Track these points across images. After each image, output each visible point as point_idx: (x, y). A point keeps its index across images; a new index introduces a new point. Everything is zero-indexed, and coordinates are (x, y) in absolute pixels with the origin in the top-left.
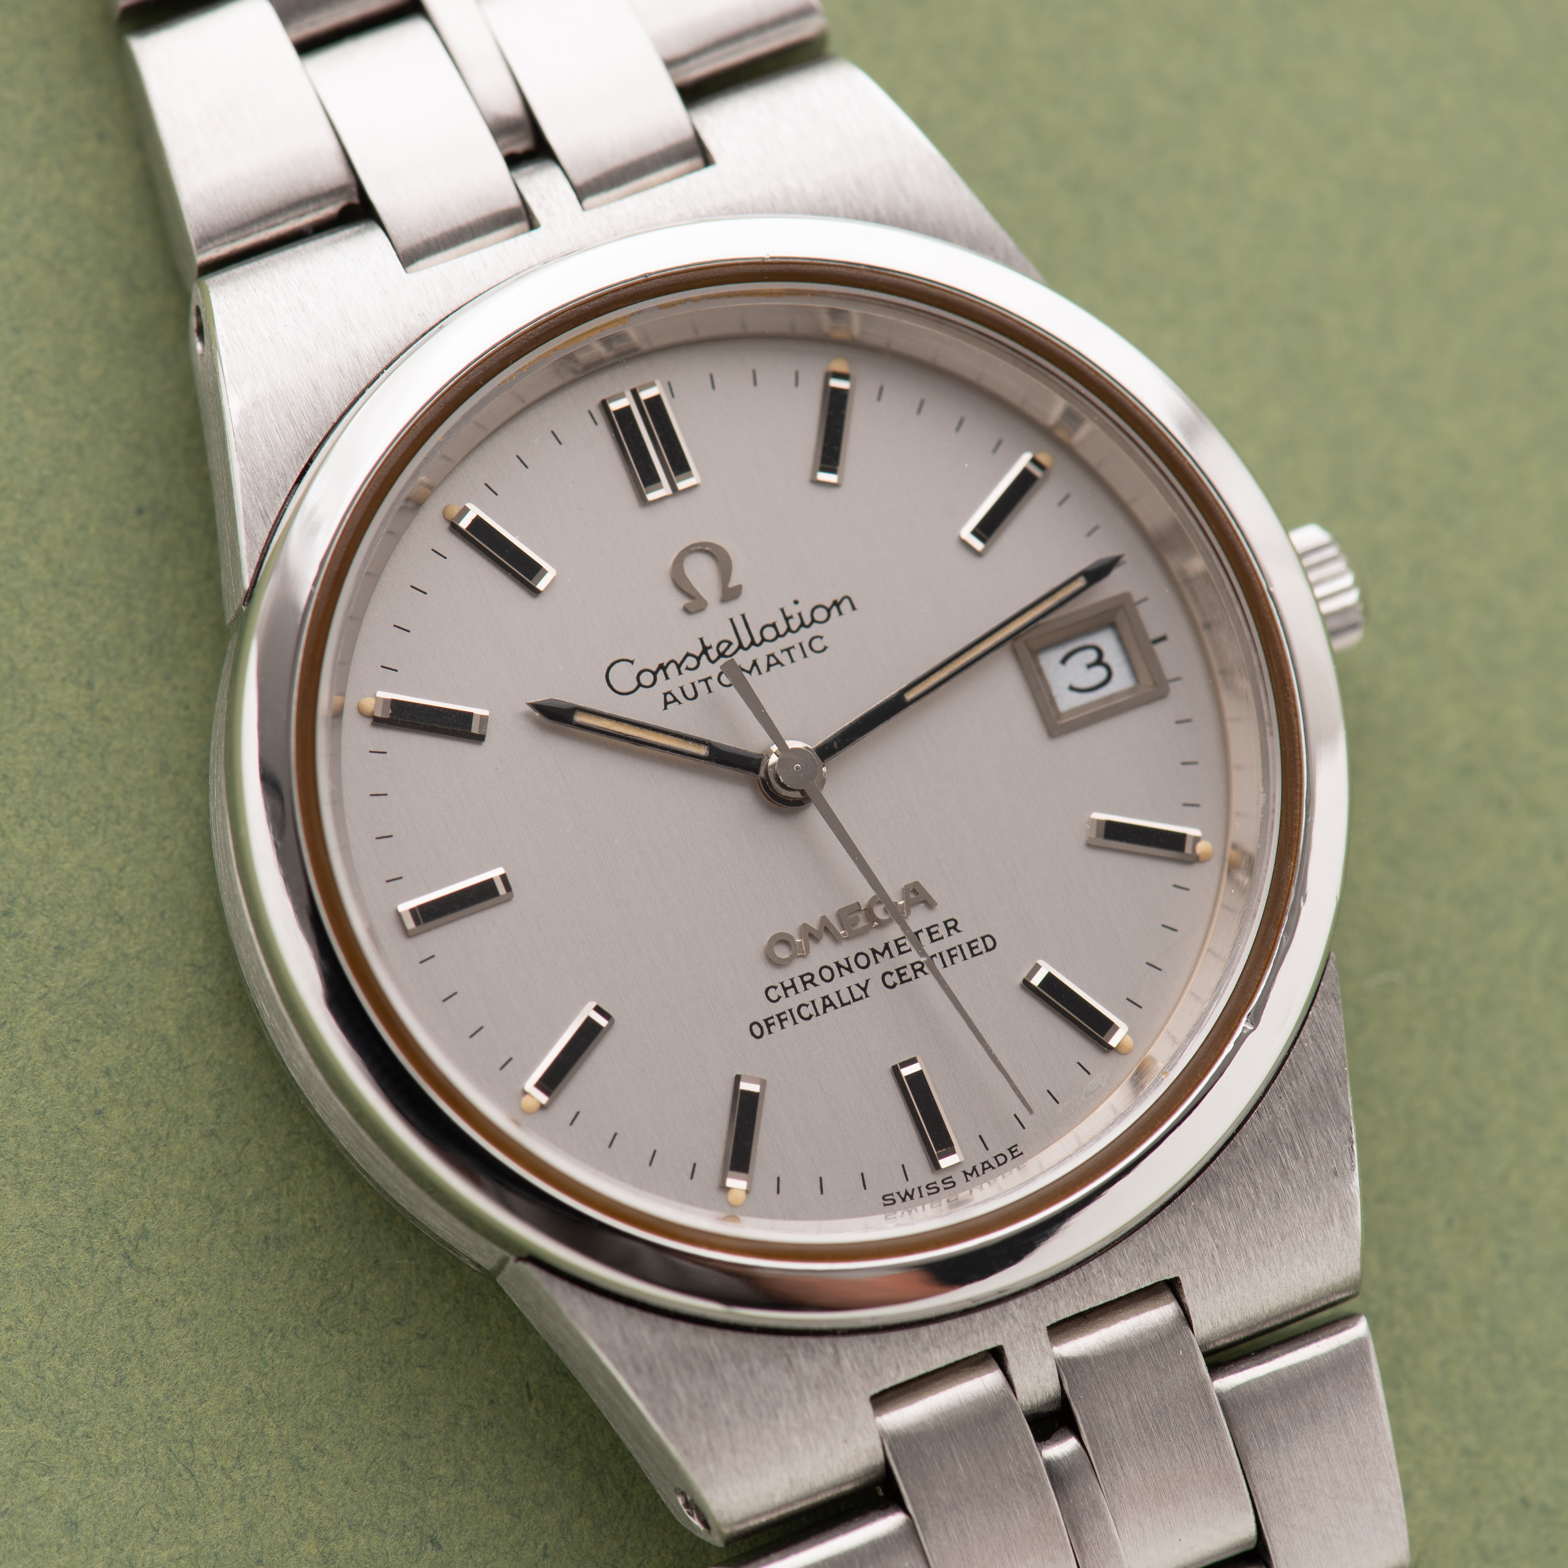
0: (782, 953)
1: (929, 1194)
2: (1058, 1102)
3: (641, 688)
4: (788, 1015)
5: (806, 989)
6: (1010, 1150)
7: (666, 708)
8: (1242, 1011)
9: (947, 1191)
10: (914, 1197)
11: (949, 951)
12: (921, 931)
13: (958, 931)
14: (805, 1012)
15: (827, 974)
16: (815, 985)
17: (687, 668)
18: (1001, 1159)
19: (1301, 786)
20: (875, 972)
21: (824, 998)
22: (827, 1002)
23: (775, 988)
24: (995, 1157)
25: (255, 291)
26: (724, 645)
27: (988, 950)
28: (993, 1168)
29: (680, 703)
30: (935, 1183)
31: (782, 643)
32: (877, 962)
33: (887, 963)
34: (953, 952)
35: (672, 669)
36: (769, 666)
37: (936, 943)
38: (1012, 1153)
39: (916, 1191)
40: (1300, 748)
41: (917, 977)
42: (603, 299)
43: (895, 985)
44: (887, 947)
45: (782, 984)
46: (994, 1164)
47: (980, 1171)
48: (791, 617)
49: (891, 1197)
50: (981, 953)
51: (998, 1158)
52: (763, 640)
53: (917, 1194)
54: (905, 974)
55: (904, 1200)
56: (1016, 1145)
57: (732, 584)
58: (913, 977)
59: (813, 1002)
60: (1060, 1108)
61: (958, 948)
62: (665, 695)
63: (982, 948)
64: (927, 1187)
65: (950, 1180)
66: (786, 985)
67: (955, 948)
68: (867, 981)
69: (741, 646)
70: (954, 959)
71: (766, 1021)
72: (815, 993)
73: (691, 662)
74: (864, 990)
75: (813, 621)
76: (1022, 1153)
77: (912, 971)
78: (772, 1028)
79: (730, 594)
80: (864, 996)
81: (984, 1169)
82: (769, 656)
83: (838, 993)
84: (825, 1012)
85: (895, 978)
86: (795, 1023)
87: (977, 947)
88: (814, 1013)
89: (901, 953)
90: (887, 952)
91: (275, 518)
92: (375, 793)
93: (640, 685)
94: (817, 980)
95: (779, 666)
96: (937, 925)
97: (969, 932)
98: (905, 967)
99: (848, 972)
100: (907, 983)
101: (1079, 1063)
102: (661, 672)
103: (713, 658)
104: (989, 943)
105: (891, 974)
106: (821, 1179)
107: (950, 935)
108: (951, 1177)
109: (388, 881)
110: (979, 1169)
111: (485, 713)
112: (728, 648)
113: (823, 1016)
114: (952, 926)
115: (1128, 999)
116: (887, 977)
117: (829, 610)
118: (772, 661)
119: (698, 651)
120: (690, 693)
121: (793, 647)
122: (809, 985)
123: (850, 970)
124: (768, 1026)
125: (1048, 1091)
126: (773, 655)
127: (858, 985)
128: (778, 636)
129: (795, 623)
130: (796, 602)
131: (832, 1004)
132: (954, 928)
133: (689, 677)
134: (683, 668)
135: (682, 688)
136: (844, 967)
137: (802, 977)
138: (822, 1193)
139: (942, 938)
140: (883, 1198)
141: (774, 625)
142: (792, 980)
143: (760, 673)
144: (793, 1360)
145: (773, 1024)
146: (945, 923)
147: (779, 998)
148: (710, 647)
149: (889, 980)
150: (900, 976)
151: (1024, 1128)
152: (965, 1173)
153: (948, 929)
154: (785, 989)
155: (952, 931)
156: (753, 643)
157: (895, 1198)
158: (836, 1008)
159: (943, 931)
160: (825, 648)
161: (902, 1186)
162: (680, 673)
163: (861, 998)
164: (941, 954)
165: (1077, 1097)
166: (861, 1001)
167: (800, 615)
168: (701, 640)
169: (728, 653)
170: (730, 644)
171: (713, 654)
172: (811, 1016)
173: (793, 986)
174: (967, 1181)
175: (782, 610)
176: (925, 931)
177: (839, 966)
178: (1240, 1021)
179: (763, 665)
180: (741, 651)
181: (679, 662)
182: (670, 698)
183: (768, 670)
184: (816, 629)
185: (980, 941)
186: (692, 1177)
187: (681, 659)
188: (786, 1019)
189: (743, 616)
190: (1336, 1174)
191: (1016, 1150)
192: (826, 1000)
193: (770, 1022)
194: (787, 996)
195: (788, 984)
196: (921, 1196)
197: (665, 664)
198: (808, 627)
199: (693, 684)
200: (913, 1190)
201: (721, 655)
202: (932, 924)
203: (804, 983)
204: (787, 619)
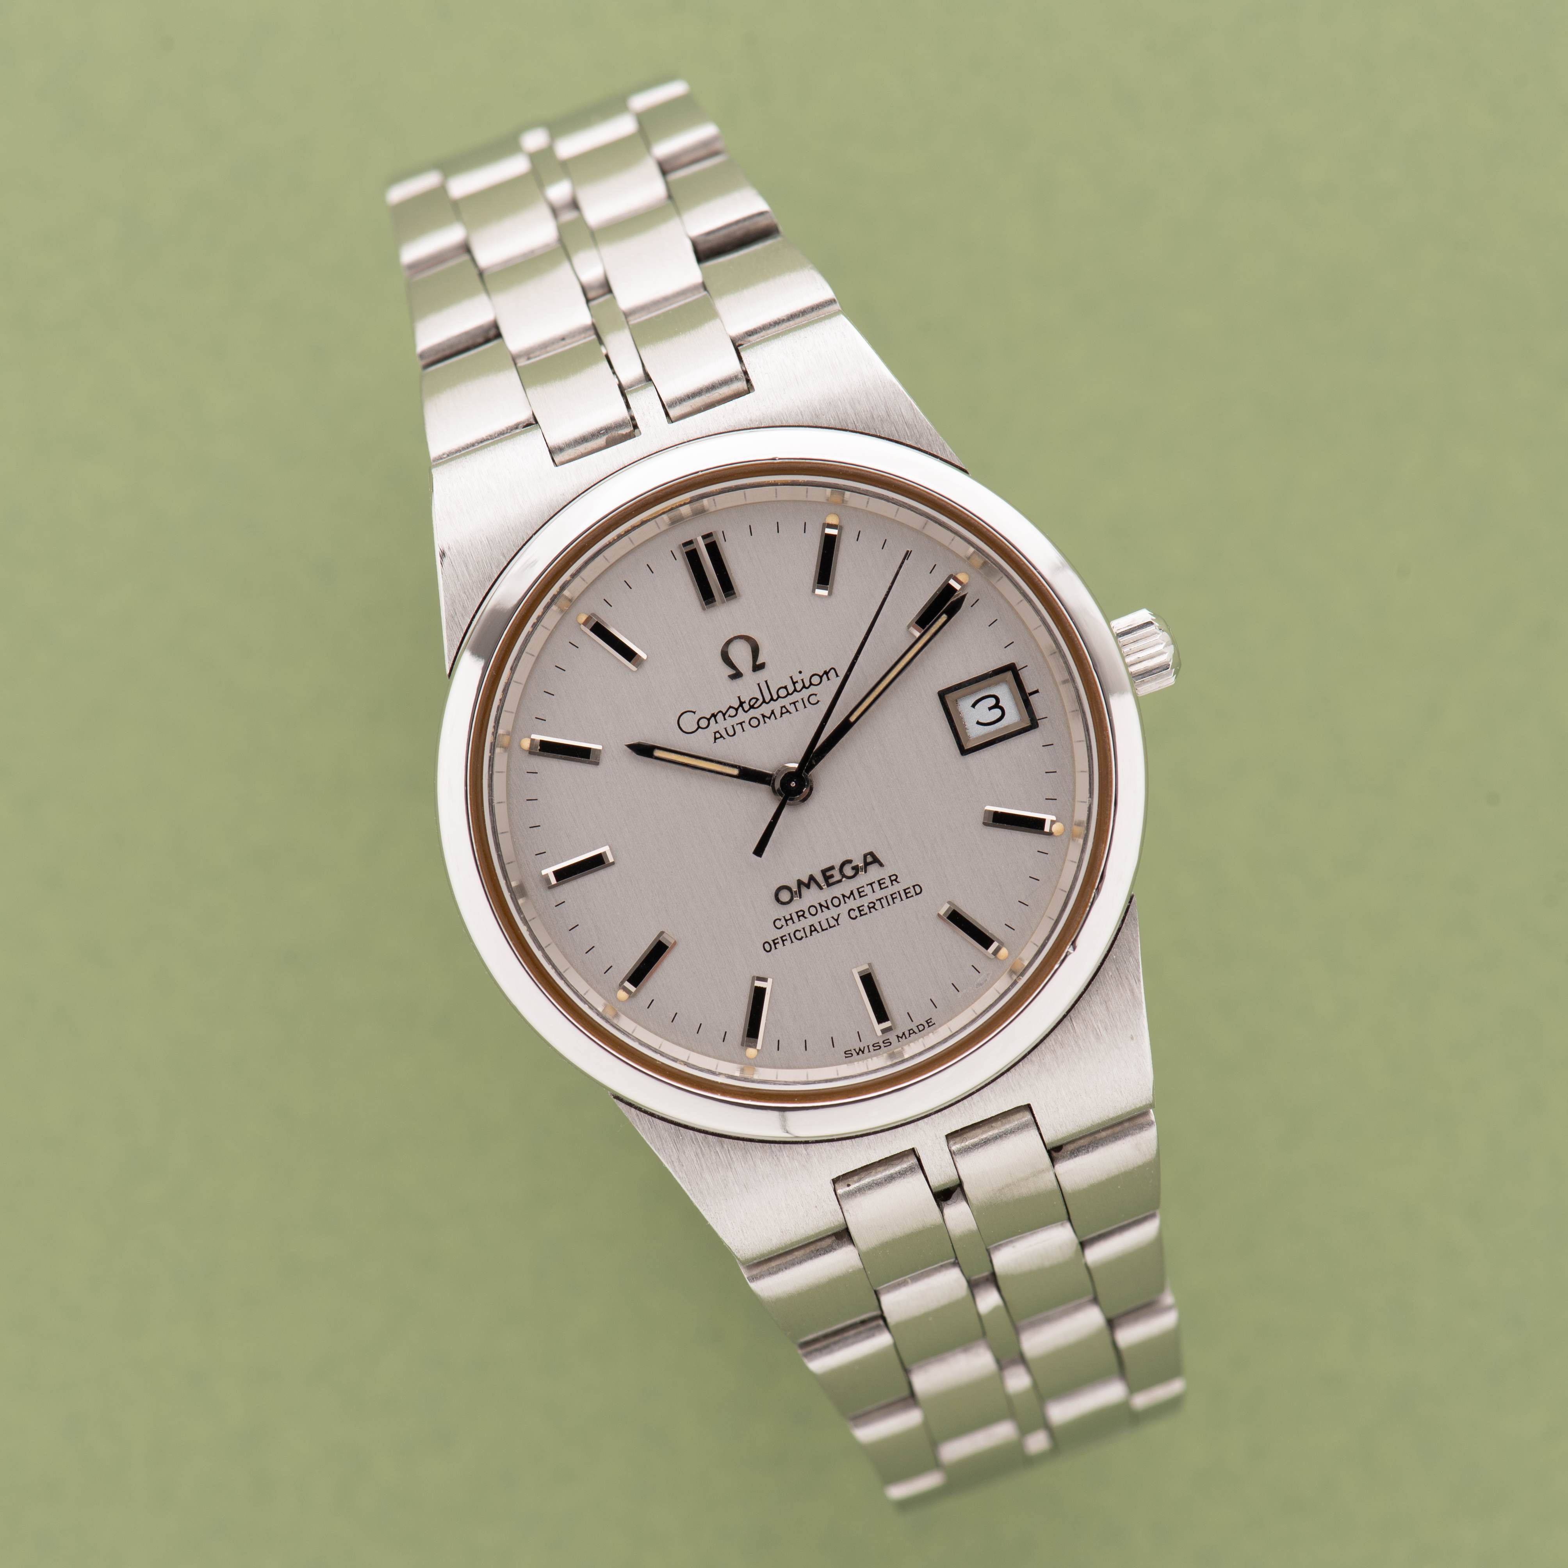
0: (785, 896)
1: (874, 1050)
2: (958, 991)
3: (700, 729)
4: (788, 937)
5: (799, 920)
6: (927, 1021)
7: (715, 742)
8: (1068, 941)
9: (886, 1048)
10: (865, 1052)
11: (891, 895)
12: (874, 882)
13: (898, 882)
14: (798, 935)
15: (813, 911)
16: (805, 918)
17: (730, 716)
18: (921, 1028)
19: (1111, 796)
20: (844, 909)
21: (811, 926)
22: (813, 929)
23: (780, 920)
24: (917, 1026)
25: (460, 479)
26: (754, 701)
27: (917, 894)
28: (916, 1033)
29: (724, 738)
30: (878, 1043)
31: (791, 699)
32: (845, 903)
33: (852, 903)
34: (894, 896)
35: (720, 717)
36: (782, 714)
37: (883, 890)
38: (928, 1023)
39: (866, 1049)
40: (1111, 771)
41: (870, 912)
42: (670, 489)
43: (856, 917)
44: (852, 893)
45: (784, 917)
46: (916, 1030)
47: (907, 1036)
48: (797, 682)
49: (850, 1052)
50: (912, 896)
51: (919, 1027)
52: (779, 697)
53: (866, 1050)
54: (863, 910)
55: (858, 1054)
56: (931, 1019)
57: (758, 662)
58: (868, 912)
59: (804, 929)
60: (959, 995)
61: (897, 893)
62: (715, 733)
63: (913, 893)
64: (873, 1046)
65: (888, 1041)
66: (787, 918)
67: (895, 893)
68: (839, 915)
69: (764, 701)
70: (895, 900)
71: (773, 941)
72: (805, 923)
73: (732, 712)
74: (837, 920)
75: (811, 684)
76: (934, 1024)
77: (868, 908)
78: (777, 945)
79: (758, 667)
80: (836, 924)
81: (910, 1034)
82: (782, 707)
83: (820, 922)
84: (811, 935)
85: (857, 913)
86: (792, 942)
87: (909, 892)
88: (804, 936)
89: (861, 897)
90: (852, 896)
91: (466, 628)
92: (530, 799)
93: (699, 727)
94: (807, 914)
95: (788, 713)
96: (884, 879)
97: (905, 882)
98: (863, 906)
99: (826, 909)
100: (864, 916)
101: (973, 966)
102: (713, 718)
103: (746, 709)
104: (917, 890)
105: (854, 910)
106: (805, 1041)
107: (892, 885)
108: (888, 1039)
109: (536, 855)
110: (907, 1034)
111: (599, 747)
112: (756, 702)
113: (810, 938)
114: (894, 879)
115: (1006, 925)
116: (852, 912)
117: (821, 677)
118: (784, 710)
119: (736, 705)
120: (731, 732)
121: (797, 701)
122: (801, 918)
123: (828, 908)
124: (775, 944)
125: (953, 984)
126: (784, 707)
127: (833, 917)
128: (788, 694)
129: (799, 686)
130: (800, 672)
131: (816, 930)
132: (895, 880)
133: (730, 722)
134: (726, 716)
135: (726, 729)
136: (824, 906)
137: (797, 913)
138: (806, 1050)
139: (887, 887)
140: (845, 1053)
141: (785, 687)
142: (791, 915)
143: (776, 718)
144: (781, 1158)
145: (778, 943)
146: (890, 877)
147: (782, 926)
148: (745, 702)
149: (853, 914)
150: (860, 911)
151: (936, 1008)
152: (898, 1037)
153: (892, 881)
154: (786, 921)
155: (894, 882)
156: (772, 699)
157: (852, 1053)
158: (818, 932)
159: (888, 882)
160: (818, 701)
161: (858, 1045)
162: (725, 719)
163: (835, 926)
164: (886, 897)
165: (971, 988)
166: (835, 927)
167: (802, 680)
168: (739, 698)
169: (755, 706)
170: (757, 700)
171: (746, 706)
172: (802, 938)
173: (791, 918)
174: (899, 1041)
175: (791, 677)
176: (877, 883)
177: (821, 905)
178: (1066, 947)
179: (778, 713)
180: (764, 704)
181: (724, 712)
182: (718, 735)
183: (781, 716)
184: (813, 690)
185: (912, 888)
186: (723, 1041)
187: (726, 710)
188: (786, 940)
189: (766, 682)
190: (1132, 1038)
191: (931, 1022)
192: (812, 927)
193: (776, 941)
194: (787, 925)
195: (788, 917)
196: (869, 1051)
197: (715, 714)
198: (807, 688)
199: (733, 726)
200: (864, 1047)
201: (752, 707)
202: (881, 878)
203: (799, 917)
204: (794, 683)
